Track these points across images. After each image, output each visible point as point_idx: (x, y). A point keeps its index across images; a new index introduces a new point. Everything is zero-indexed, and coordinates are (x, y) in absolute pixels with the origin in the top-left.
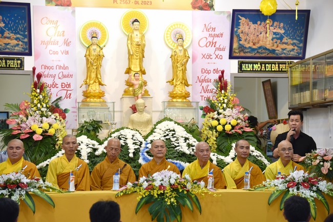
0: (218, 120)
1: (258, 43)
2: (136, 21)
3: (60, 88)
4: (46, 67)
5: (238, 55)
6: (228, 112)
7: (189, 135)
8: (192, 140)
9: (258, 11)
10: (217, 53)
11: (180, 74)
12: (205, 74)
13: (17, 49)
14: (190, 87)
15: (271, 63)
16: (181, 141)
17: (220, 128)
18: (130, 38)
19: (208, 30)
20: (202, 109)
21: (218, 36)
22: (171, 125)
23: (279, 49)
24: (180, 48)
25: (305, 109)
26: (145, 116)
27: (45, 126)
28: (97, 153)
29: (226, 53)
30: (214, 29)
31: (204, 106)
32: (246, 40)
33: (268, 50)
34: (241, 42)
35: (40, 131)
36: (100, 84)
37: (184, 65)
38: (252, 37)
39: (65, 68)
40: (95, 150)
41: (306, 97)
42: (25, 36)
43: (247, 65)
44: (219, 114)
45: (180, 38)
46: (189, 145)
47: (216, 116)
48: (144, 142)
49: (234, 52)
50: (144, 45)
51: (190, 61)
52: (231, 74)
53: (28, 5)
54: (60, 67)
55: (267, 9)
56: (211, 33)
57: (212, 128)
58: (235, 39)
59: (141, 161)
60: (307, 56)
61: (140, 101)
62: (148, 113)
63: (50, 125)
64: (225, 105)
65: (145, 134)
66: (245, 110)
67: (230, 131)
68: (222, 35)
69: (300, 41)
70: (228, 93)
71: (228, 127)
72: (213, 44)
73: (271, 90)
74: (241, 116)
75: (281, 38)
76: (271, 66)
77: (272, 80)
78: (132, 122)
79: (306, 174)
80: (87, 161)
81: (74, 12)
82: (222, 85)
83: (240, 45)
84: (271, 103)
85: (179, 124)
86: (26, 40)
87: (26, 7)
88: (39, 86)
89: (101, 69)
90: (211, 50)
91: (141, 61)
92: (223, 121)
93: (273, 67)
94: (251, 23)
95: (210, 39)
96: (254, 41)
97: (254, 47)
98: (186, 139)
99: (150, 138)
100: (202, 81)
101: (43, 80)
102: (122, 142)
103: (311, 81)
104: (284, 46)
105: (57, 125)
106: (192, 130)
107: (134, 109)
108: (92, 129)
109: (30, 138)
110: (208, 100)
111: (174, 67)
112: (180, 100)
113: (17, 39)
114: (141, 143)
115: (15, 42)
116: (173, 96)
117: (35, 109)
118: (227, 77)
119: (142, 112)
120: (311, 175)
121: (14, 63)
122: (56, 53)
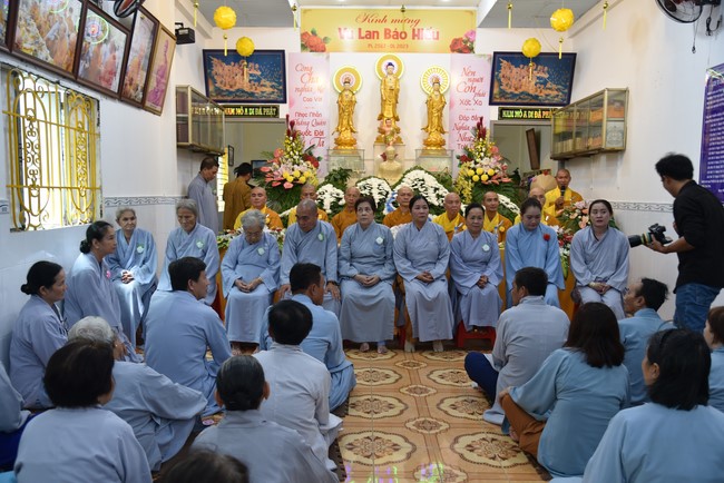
0: (474, 169)
1: (520, 88)
2: (390, 64)
3: (313, 135)
4: (300, 114)
5: (498, 101)
6: (485, 161)
7: (439, 186)
8: (443, 191)
9: (521, 53)
10: (476, 98)
11: (435, 121)
12: (463, 121)
13: (273, 97)
14: (446, 135)
15: (534, 110)
16: (431, 191)
17: (476, 178)
18: (383, 82)
19: (467, 75)
20: (458, 158)
21: (477, 81)
22: (421, 174)
23: (542, 95)
24: (436, 93)
25: (567, 159)
26: (396, 165)
27: (297, 174)
28: (341, 203)
29: (486, 99)
30: (474, 73)
31: (461, 155)
32: (507, 85)
33: (531, 95)
34: (502, 87)
35: (291, 179)
36: (352, 131)
37: (440, 110)
38: (514, 82)
39: (318, 115)
40: (339, 199)
41: (568, 146)
42: (279, 83)
43: (508, 112)
44: (476, 163)
45: (437, 82)
46: (438, 196)
47: (473, 166)
48: (391, 192)
49: (495, 98)
50: (398, 90)
51: (447, 106)
52: (491, 121)
53: (283, 51)
54: (313, 114)
55: (530, 51)
56: (470, 77)
57: (468, 178)
58: (496, 84)
59: (385, 212)
60: (572, 102)
61: (391, 149)
62: (400, 161)
63: (302, 173)
64: (482, 154)
65: (393, 183)
66: (504, 159)
67: (487, 181)
68: (482, 79)
69: (566, 87)
70: (487, 142)
71: (484, 177)
72: (472, 89)
73: (534, 140)
74: (499, 166)
75: (545, 83)
76: (534, 113)
77: (536, 129)
78: (382, 171)
79: (561, 230)
80: (329, 211)
81: (328, 57)
82: (480, 132)
83: (501, 90)
84: (534, 154)
85: (429, 173)
86: (281, 87)
87: (281, 54)
88: (293, 134)
89: (353, 116)
90: (470, 96)
91: (395, 107)
92: (479, 171)
94: (513, 67)
95: (470, 84)
96: (516, 86)
97: (516, 92)
98: (436, 189)
99: (398, 188)
100: (459, 129)
101: (297, 127)
102: (366, 192)
103: (574, 131)
104: (548, 92)
105: (308, 173)
106: (444, 180)
107: (385, 157)
108: (339, 178)
109: (282, 186)
110: (466, 149)
111: (430, 114)
112: (434, 148)
113: (273, 87)
114: (388, 193)
115: (270, 90)
116: (427, 143)
117: (287, 156)
118: (486, 125)
119: (391, 160)
120: (567, 231)
121: (270, 112)
122: (310, 100)
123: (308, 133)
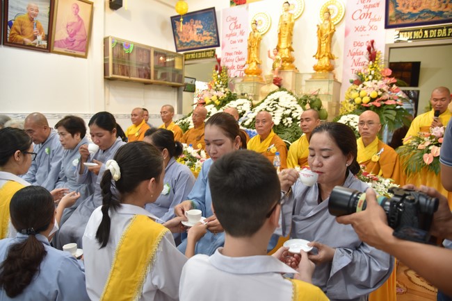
0: (360, 92)
1: (420, 6)
3: (236, 69)
4: (228, 54)
5: (395, 23)
6: (371, 84)
10: (372, 24)
12: (357, 47)
15: (437, 29)
19: (363, 2)
20: (352, 82)
21: (373, 6)
23: (449, 11)
26: (273, 88)
27: (214, 98)
29: (382, 23)
30: (369, 0)
31: (354, 79)
32: (404, 5)
33: (434, 12)
34: (398, 9)
36: (257, 63)
38: (411, 0)
39: (240, 53)
42: (214, 32)
43: (406, 33)
44: (363, 85)
48: (249, 112)
49: (391, 20)
52: (386, 45)
53: (214, 8)
54: (237, 52)
56: (366, 4)
58: (391, 6)
63: (218, 98)
64: (370, 77)
67: (367, 103)
68: (378, 4)
72: (367, 15)
74: (385, 88)
76: (437, 32)
81: (247, 8)
82: (371, 55)
83: (397, 11)
85: (293, 94)
86: (215, 35)
87: (212, 10)
88: (220, 69)
90: (365, 22)
91: (289, 39)
93: (439, 33)
95: (365, 11)
96: (414, 5)
97: (415, 12)
98: (288, 109)
100: (353, 55)
101: (226, 64)
113: (210, 35)
115: (209, 38)
118: (380, 48)
121: (209, 54)
122: (234, 42)
123: (233, 67)
